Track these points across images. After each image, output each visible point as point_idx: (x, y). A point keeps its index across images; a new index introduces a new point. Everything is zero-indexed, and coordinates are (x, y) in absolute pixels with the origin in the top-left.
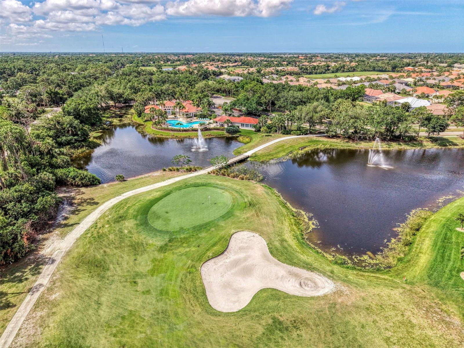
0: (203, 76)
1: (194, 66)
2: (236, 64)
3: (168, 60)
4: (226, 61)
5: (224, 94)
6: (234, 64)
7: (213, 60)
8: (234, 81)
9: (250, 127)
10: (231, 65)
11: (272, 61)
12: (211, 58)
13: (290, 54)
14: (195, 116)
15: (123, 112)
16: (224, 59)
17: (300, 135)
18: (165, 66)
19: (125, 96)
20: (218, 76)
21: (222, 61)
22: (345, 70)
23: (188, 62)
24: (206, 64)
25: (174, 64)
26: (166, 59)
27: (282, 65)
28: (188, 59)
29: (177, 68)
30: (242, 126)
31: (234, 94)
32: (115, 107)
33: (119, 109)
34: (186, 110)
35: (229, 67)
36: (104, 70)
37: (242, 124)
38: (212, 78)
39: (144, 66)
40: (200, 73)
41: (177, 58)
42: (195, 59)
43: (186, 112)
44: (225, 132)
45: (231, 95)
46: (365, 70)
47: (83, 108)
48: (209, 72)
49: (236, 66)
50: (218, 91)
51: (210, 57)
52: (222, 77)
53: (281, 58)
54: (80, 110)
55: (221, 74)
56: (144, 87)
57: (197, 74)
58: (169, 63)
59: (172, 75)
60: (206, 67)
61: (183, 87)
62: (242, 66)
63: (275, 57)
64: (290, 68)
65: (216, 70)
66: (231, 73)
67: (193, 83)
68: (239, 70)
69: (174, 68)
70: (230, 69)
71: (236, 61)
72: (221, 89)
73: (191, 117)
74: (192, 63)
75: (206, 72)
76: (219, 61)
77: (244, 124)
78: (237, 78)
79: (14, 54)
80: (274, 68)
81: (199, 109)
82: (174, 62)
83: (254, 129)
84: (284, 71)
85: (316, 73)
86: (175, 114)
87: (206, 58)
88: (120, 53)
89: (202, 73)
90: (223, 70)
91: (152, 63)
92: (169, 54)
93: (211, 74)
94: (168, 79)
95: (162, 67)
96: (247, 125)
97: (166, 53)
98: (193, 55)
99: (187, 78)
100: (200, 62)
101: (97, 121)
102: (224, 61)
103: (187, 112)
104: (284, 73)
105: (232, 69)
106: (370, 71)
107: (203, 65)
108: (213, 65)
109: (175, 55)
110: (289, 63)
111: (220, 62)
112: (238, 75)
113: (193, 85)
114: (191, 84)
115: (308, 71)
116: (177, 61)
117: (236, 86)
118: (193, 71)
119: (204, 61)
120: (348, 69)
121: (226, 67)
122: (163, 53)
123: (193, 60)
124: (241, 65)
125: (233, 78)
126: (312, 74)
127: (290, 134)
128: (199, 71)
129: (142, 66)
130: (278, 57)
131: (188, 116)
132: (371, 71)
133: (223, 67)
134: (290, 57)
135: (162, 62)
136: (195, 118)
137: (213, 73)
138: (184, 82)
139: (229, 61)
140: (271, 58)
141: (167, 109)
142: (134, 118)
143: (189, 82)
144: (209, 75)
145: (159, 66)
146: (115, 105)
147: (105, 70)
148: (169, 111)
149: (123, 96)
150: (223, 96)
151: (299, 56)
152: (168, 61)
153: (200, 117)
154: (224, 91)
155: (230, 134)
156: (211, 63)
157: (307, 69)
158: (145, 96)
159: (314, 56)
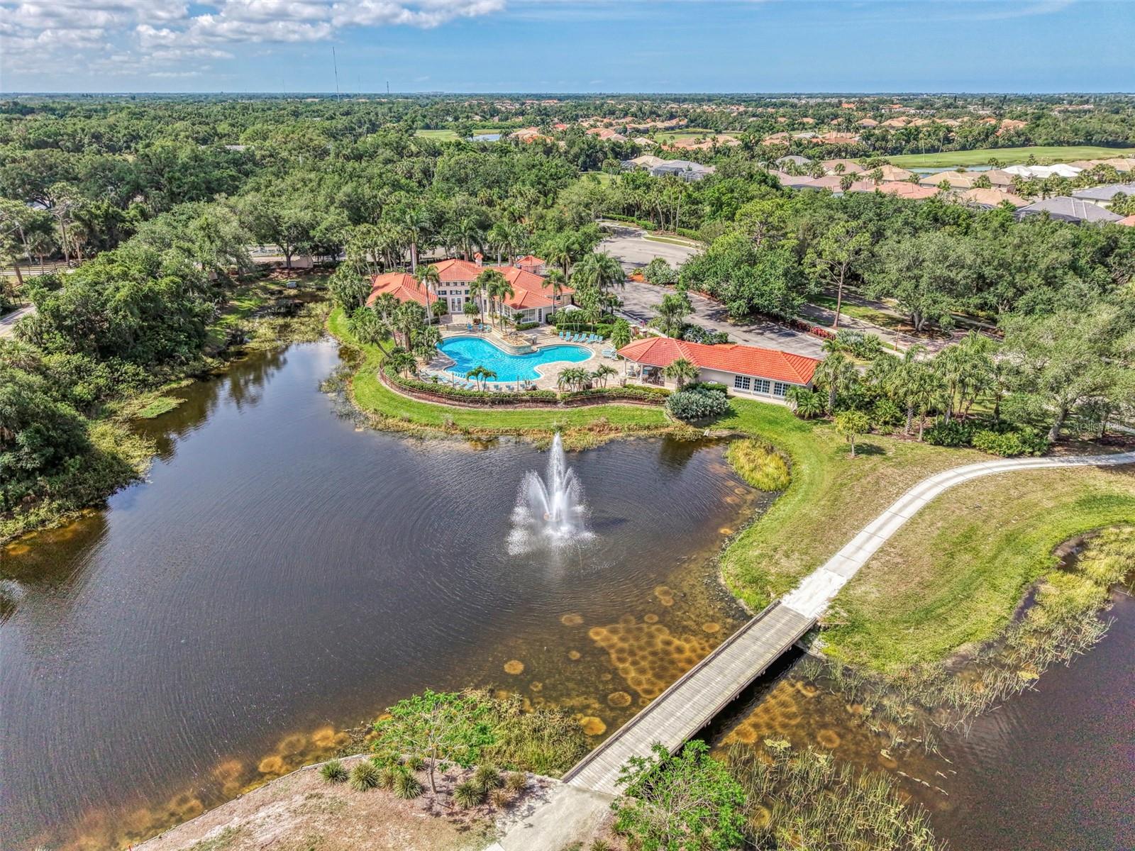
0: (582, 159)
1: (560, 129)
2: (674, 122)
3: (494, 112)
4: (644, 114)
5: (650, 223)
6: (668, 124)
7: (612, 113)
8: (676, 174)
9: (777, 392)
10: (660, 125)
11: (771, 116)
12: (605, 108)
13: (811, 96)
14: (548, 322)
15: (311, 287)
16: (641, 109)
17: (1020, 454)
18: (484, 127)
19: (316, 234)
20: (626, 157)
21: (634, 115)
22: (1001, 141)
23: (544, 117)
24: (592, 123)
25: (509, 123)
26: (489, 110)
27: (803, 127)
28: (545, 109)
29: (512, 135)
30: (737, 385)
31: (684, 224)
32: (289, 268)
33: (299, 275)
34: (517, 301)
35: (656, 130)
36: (306, 140)
37: (738, 378)
38: (611, 165)
39: (427, 127)
40: (576, 150)
41: (517, 106)
42: (564, 109)
43: (514, 306)
44: (666, 412)
45: (671, 226)
46: (1060, 143)
47: (118, 296)
48: (602, 147)
49: (673, 128)
50: (629, 211)
51: (602, 105)
52: (639, 161)
53: (792, 106)
54: (107, 301)
55: (636, 151)
56: (393, 199)
57: (566, 152)
58: (496, 119)
59: (493, 158)
60: (593, 130)
61: (520, 199)
62: (690, 130)
63: (774, 105)
64: (830, 136)
65: (622, 139)
66: (665, 148)
67: (551, 183)
68: (686, 141)
69: (506, 135)
70: (660, 137)
71: (672, 116)
72: (638, 206)
73: (535, 326)
74: (556, 120)
75: (592, 146)
76: (626, 115)
77: (747, 380)
78: (684, 165)
79: (134, 98)
80: (785, 134)
81: (567, 291)
82: (507, 119)
83: (792, 406)
84: (817, 145)
85: (916, 151)
86: (476, 311)
87: (592, 108)
88: (380, 96)
89: (582, 150)
90: (641, 141)
91: (450, 119)
92: (501, 97)
93: (605, 154)
94: (475, 171)
95: (474, 131)
96: (762, 386)
97: (491, 96)
98: (560, 99)
99: (534, 166)
100: (576, 118)
101: (179, 343)
102: (641, 115)
103: (521, 307)
104: (817, 149)
105: (666, 136)
106: (1074, 144)
107: (585, 124)
108: (611, 125)
109: (514, 98)
110: (821, 122)
111: (629, 119)
112: (685, 155)
113: (549, 191)
114: (547, 191)
115: (889, 145)
116: (516, 114)
117: (689, 196)
118: (554, 145)
119: (587, 116)
120: (1009, 140)
121: (646, 131)
122: (484, 96)
123: (558, 112)
124: (687, 127)
125: (672, 164)
126: (900, 152)
127: (969, 444)
128: (571, 144)
129: (423, 128)
130: (783, 105)
131: (522, 322)
132: (1080, 144)
133: (638, 131)
134: (819, 105)
135: (477, 118)
136: (548, 329)
137: (613, 150)
138: (523, 182)
139: (654, 114)
140: (767, 106)
141: (448, 289)
142: (333, 320)
143: (539, 183)
144: (600, 155)
145: (465, 127)
146: (289, 261)
147: (311, 140)
148: (456, 298)
149: (312, 233)
150: (646, 228)
151: (840, 103)
152: (492, 116)
153: (568, 328)
154: (651, 213)
155: (688, 423)
156: (605, 120)
157: (884, 139)
158: (381, 240)
159: (884, 102)
